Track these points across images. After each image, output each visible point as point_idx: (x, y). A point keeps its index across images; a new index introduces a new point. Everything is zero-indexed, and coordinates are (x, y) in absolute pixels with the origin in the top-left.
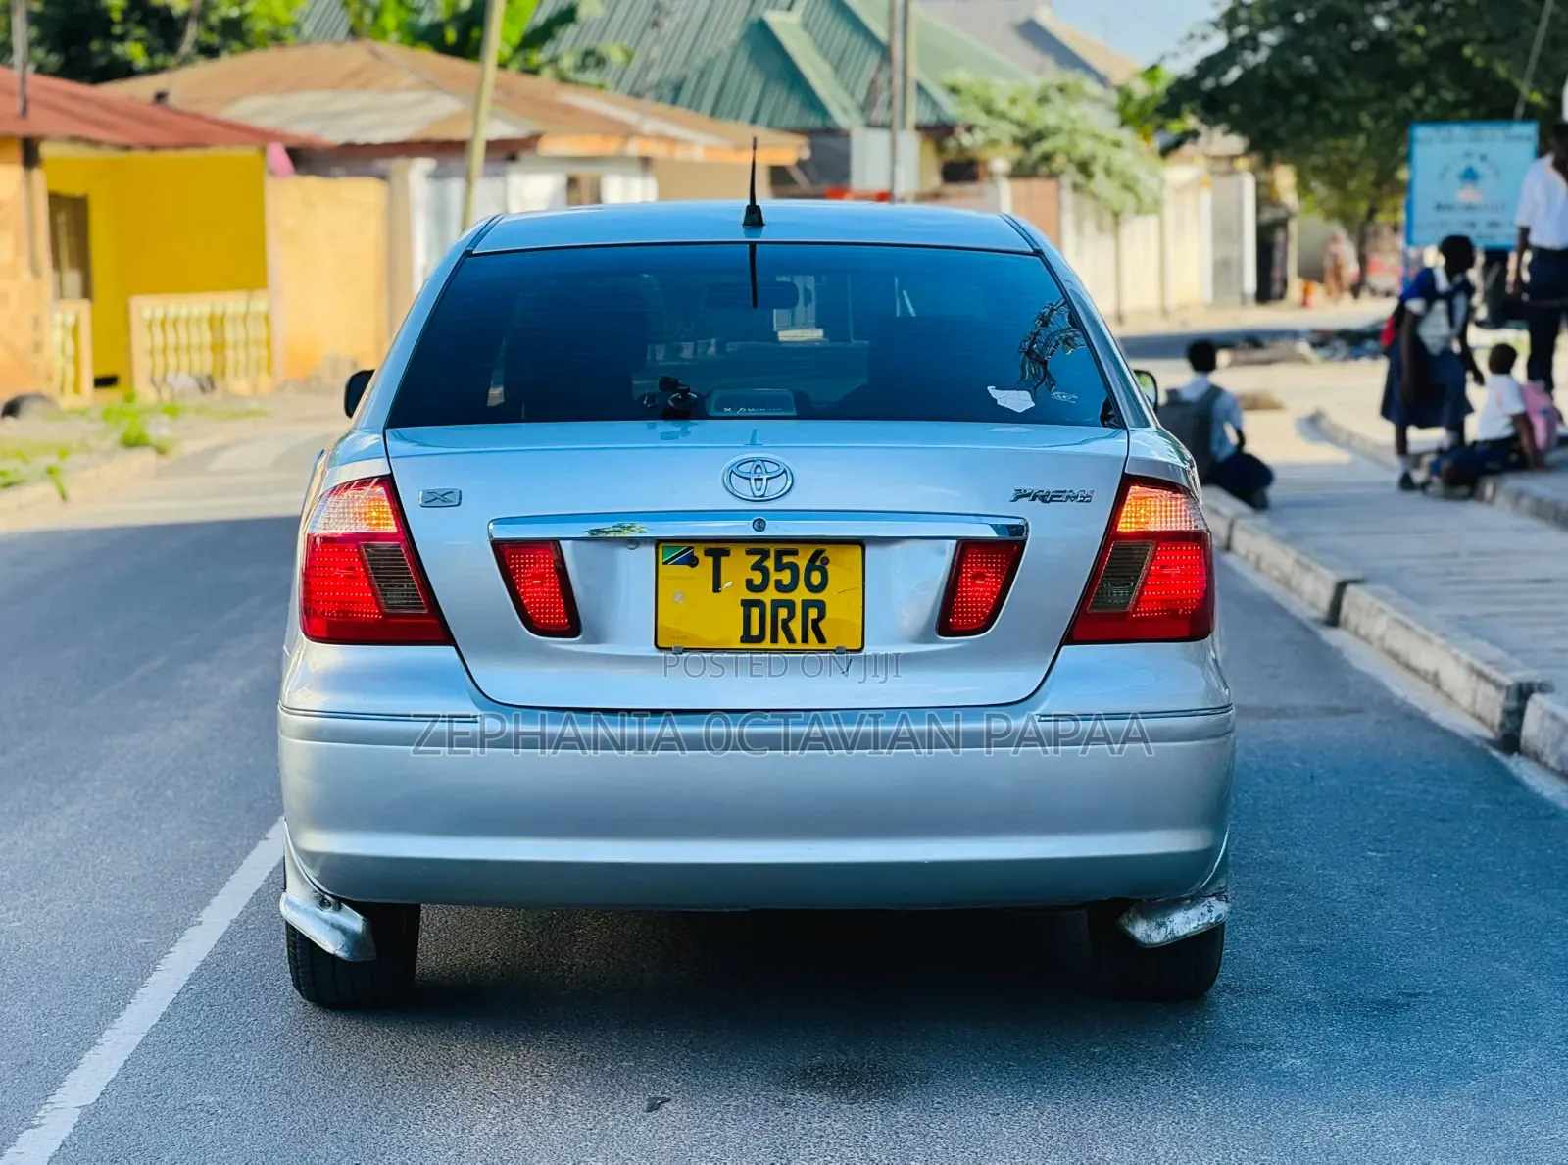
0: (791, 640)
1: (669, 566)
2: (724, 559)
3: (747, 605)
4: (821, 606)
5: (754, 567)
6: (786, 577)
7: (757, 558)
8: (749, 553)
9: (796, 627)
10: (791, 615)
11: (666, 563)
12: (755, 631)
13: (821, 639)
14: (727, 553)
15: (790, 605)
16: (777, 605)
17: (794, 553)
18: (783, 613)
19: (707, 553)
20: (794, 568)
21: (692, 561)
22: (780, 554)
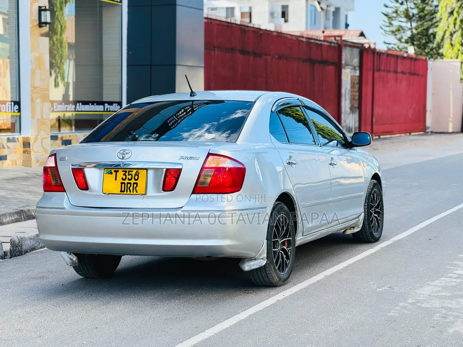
0: (130, 192)
2: (117, 173)
3: (122, 183)
5: (124, 175)
7: (124, 172)
8: (123, 171)
11: (106, 174)
12: (123, 190)
13: (137, 192)
19: (115, 171)
21: (111, 173)
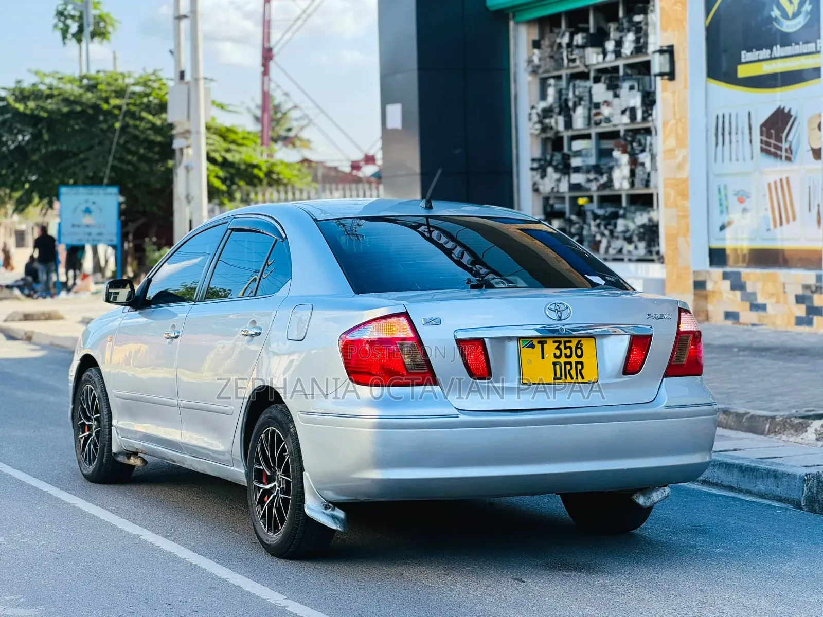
1: (524, 349)
4: (582, 363)
6: (568, 352)
9: (573, 372)
10: (571, 368)
13: (583, 378)
14: (546, 342)
15: (570, 363)
16: (566, 363)
17: (570, 342)
18: (568, 367)
20: (570, 348)
22: (565, 342)
